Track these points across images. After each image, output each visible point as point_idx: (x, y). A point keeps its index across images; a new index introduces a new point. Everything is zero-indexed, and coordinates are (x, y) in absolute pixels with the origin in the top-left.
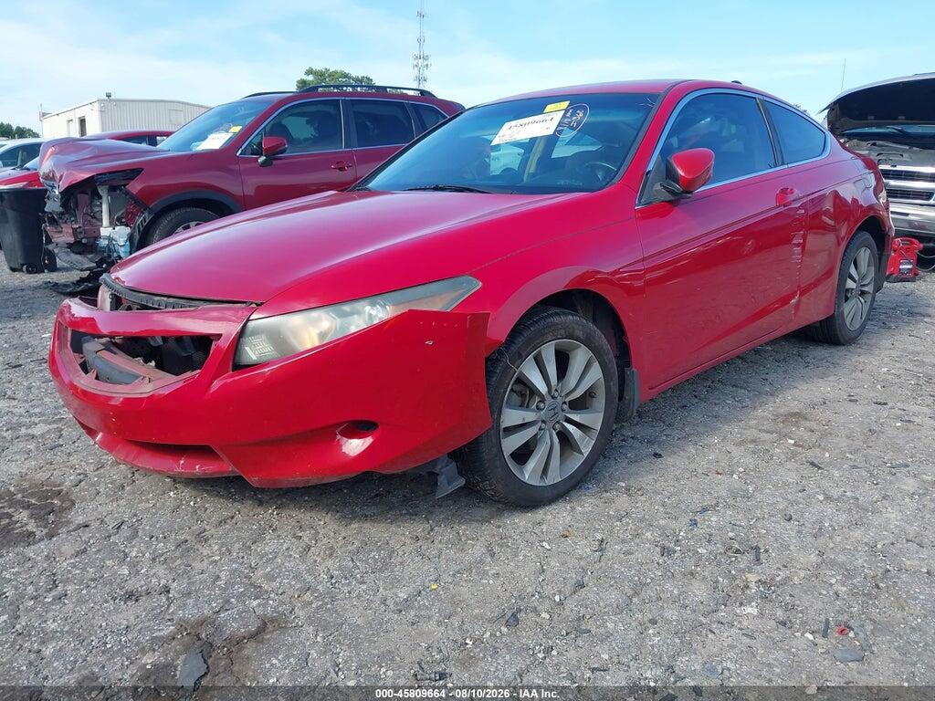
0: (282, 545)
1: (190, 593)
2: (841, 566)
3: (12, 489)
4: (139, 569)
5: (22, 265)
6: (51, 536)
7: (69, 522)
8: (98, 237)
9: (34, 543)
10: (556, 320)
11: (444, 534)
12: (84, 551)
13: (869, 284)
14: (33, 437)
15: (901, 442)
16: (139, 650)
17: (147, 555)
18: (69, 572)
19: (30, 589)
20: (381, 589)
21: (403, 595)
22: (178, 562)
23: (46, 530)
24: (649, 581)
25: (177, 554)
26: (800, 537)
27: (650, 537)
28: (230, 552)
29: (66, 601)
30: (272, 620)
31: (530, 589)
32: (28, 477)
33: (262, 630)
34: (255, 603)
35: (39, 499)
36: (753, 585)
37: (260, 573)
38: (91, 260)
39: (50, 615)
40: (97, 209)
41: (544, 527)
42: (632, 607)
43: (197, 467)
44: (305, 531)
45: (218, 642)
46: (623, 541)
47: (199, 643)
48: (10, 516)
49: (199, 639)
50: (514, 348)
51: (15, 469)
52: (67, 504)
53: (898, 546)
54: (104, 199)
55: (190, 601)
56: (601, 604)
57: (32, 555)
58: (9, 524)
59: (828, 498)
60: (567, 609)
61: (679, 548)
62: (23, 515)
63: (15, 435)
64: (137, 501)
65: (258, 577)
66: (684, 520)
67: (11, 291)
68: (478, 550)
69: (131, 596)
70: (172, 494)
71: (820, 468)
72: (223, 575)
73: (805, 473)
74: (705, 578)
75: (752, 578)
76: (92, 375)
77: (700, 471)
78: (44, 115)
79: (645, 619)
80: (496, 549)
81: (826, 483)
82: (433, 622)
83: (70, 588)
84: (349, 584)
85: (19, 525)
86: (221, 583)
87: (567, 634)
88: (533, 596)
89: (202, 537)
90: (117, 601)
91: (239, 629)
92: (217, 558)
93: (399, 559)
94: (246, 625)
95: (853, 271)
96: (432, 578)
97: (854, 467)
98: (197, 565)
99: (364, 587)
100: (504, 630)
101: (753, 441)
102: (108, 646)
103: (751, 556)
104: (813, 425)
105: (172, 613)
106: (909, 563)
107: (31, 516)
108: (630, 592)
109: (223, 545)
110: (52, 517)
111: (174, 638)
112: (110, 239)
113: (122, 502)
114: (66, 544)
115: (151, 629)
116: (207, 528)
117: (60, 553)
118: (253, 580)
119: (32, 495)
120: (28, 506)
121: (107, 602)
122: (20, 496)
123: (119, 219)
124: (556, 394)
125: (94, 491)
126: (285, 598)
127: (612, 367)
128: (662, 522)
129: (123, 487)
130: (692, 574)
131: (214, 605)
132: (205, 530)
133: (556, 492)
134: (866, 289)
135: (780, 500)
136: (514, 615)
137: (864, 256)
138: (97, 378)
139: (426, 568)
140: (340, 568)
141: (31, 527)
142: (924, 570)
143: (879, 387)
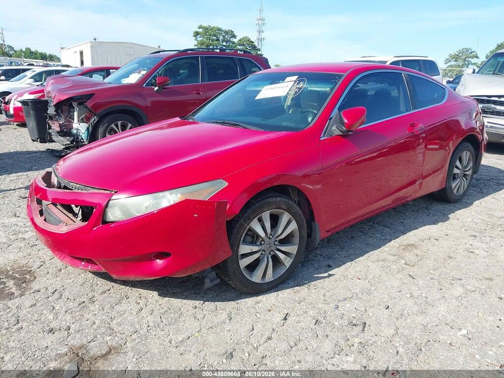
0: (129, 307)
1: (79, 331)
2: (406, 336)
3: (8, 268)
4: (58, 316)
5: (38, 139)
6: (21, 295)
7: (31, 288)
8: (72, 128)
9: (14, 299)
10: (270, 200)
11: (210, 305)
12: (35, 305)
13: (469, 170)
14: (24, 239)
15: (463, 265)
16: (49, 360)
17: (64, 309)
18: (26, 316)
19: (6, 324)
20: (170, 335)
21: (180, 339)
22: (78, 313)
23: (20, 292)
24: (304, 338)
25: (78, 309)
26: (389, 319)
27: (312, 314)
28: (103, 309)
29: (21, 331)
30: (115, 348)
31: (243, 340)
32: (17, 262)
33: (109, 352)
34: (109, 338)
35: (20, 275)
36: (356, 345)
37: (115, 322)
38: (68, 140)
39: (12, 338)
40: (72, 114)
41: (260, 305)
42: (292, 352)
43: (90, 267)
44: (142, 300)
45: (86, 358)
46: (298, 315)
47: (77, 358)
48: (5, 283)
49: (78, 356)
50: (246, 215)
51: (12, 257)
52: (32, 278)
53: (440, 327)
54: (75, 108)
55: (78, 336)
56: (276, 350)
57: (10, 305)
58: (3, 288)
59: (412, 296)
60: (259, 352)
61: (325, 321)
62: (11, 283)
63: (16, 238)
64: (66, 278)
65: (114, 324)
66: (332, 305)
67: (30, 153)
68: (224, 316)
69: (51, 331)
70: (83, 275)
71: (414, 278)
72: (96, 322)
73: (406, 281)
74: (333, 339)
75: (357, 340)
76: (43, 218)
77: (350, 277)
78: (62, 48)
79: (296, 360)
80: (233, 316)
81: (413, 288)
82: (191, 354)
83: (25, 324)
84: (156, 331)
85: (8, 288)
86: (95, 326)
87: (255, 365)
88: (244, 343)
89: (92, 300)
90: (45, 333)
91: (97, 352)
92: (96, 312)
93: (183, 319)
94: (101, 350)
95: (458, 163)
96: (197, 330)
97: (432, 279)
98: (86, 316)
99: (163, 333)
100: (224, 361)
101: (383, 260)
102: (36, 356)
103: (361, 328)
104: (419, 252)
105: (68, 341)
106: (441, 337)
107: (15, 284)
108: (293, 344)
109: (101, 305)
110: (24, 285)
111: (66, 355)
112: (77, 129)
113: (58, 279)
114: (27, 300)
115: (57, 350)
116: (96, 295)
117: (24, 305)
118: (111, 325)
119: (17, 272)
120: (14, 278)
121: (40, 333)
122: (12, 272)
123: (82, 120)
124: (271, 237)
125: (46, 272)
126: (124, 336)
127: (303, 222)
128: (320, 306)
129: (61, 270)
130: (327, 336)
131: (89, 338)
132: (94, 297)
133: (270, 286)
134: (467, 173)
135: (386, 296)
136: (231, 353)
137: (466, 155)
138: (45, 220)
139: (195, 324)
140: (154, 322)
141: (13, 290)
142: (449, 342)
143: (463, 230)
